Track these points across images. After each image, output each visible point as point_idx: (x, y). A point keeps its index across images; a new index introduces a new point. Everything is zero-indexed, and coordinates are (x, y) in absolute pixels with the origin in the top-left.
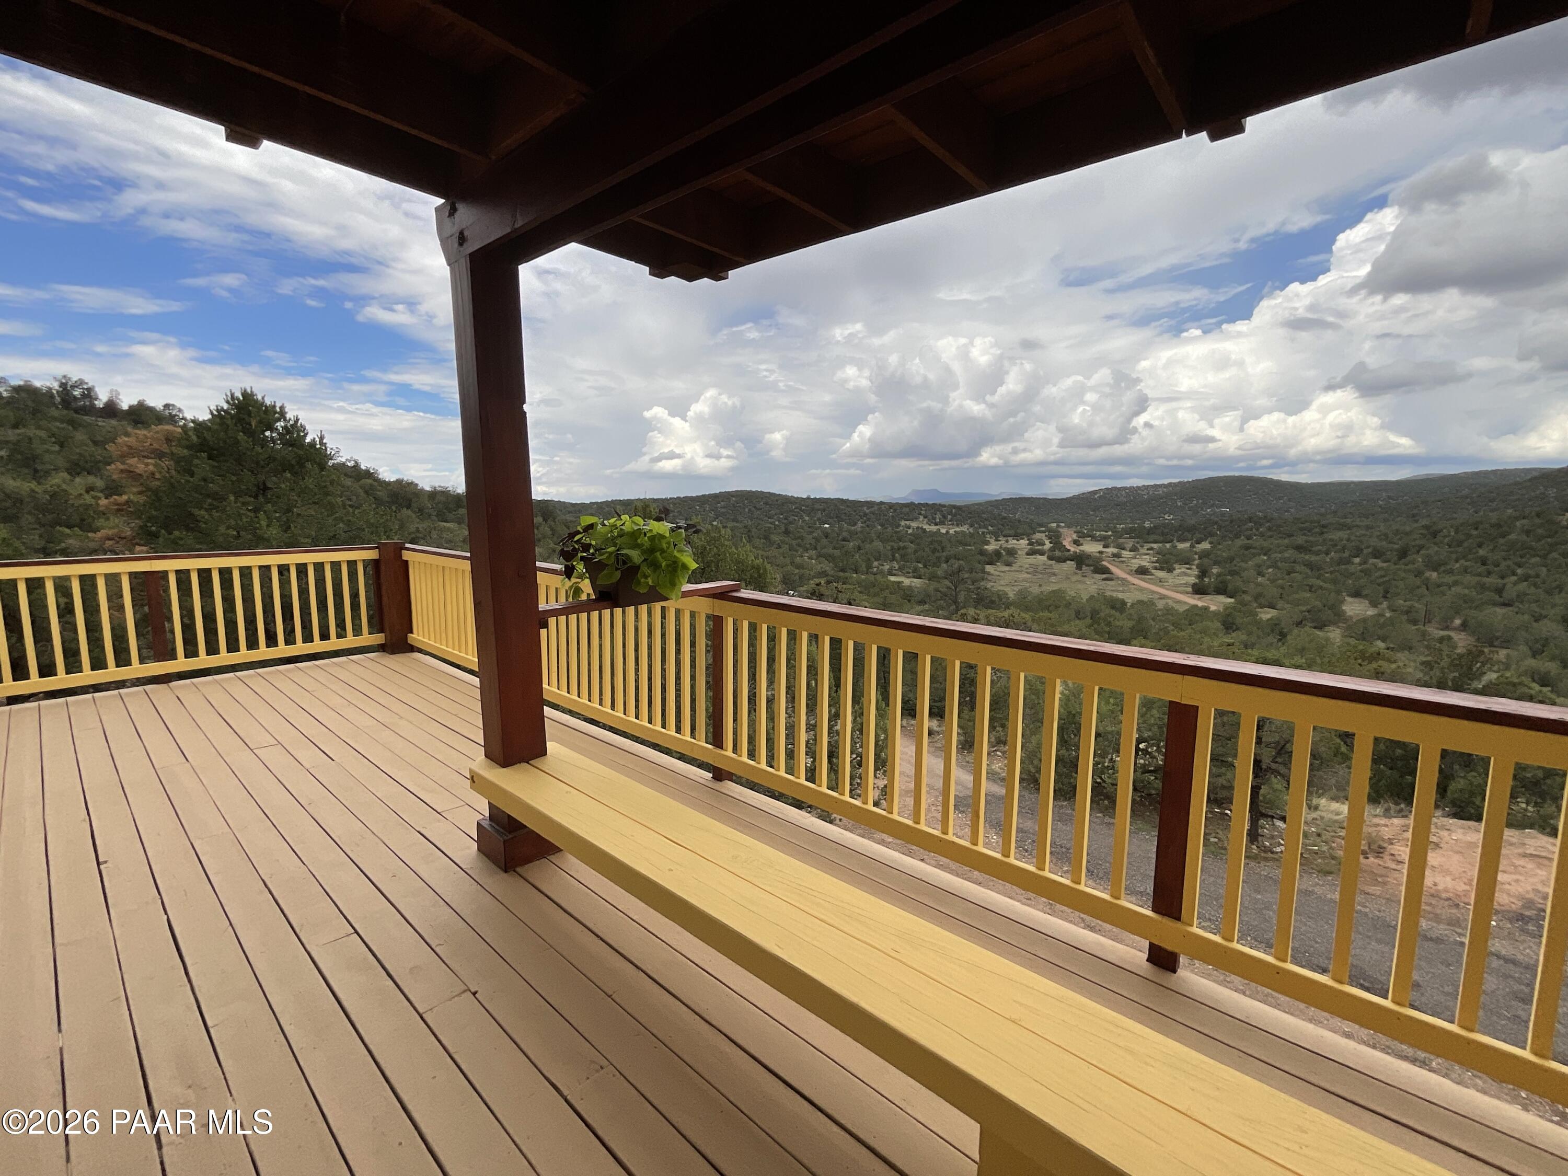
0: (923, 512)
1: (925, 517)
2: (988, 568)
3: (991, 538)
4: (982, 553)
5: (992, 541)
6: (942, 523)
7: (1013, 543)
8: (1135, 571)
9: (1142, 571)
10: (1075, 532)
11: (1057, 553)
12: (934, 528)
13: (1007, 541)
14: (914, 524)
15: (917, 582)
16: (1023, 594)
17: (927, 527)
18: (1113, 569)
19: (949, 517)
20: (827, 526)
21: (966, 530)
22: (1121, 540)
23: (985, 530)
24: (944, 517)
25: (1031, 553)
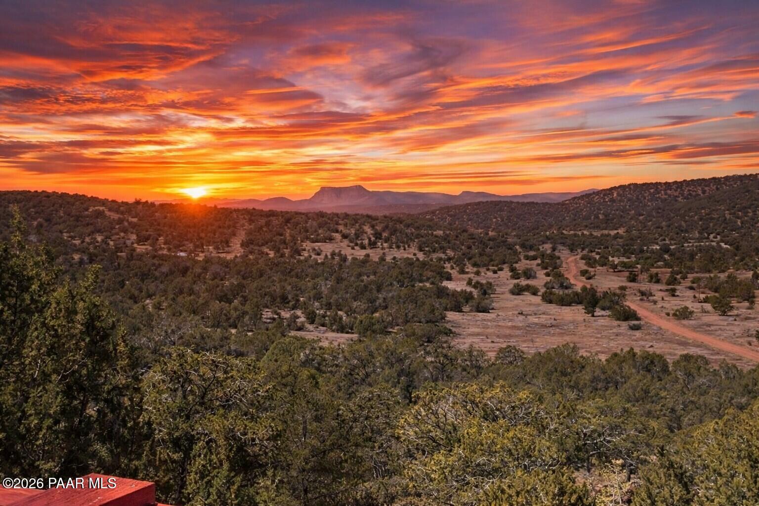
0: (340, 227)
1: (344, 236)
2: (451, 316)
3: (452, 268)
4: (442, 293)
5: (454, 273)
6: (372, 245)
7: (487, 276)
8: (675, 315)
9: (683, 314)
10: (582, 258)
11: (558, 291)
12: (360, 254)
13: (478, 273)
14: (327, 248)
15: (342, 339)
16: (509, 354)
17: (348, 252)
18: (641, 312)
19: (383, 235)
20: (182, 254)
21: (411, 256)
22: (654, 271)
23: (443, 256)
24: (376, 235)
25: (518, 291)
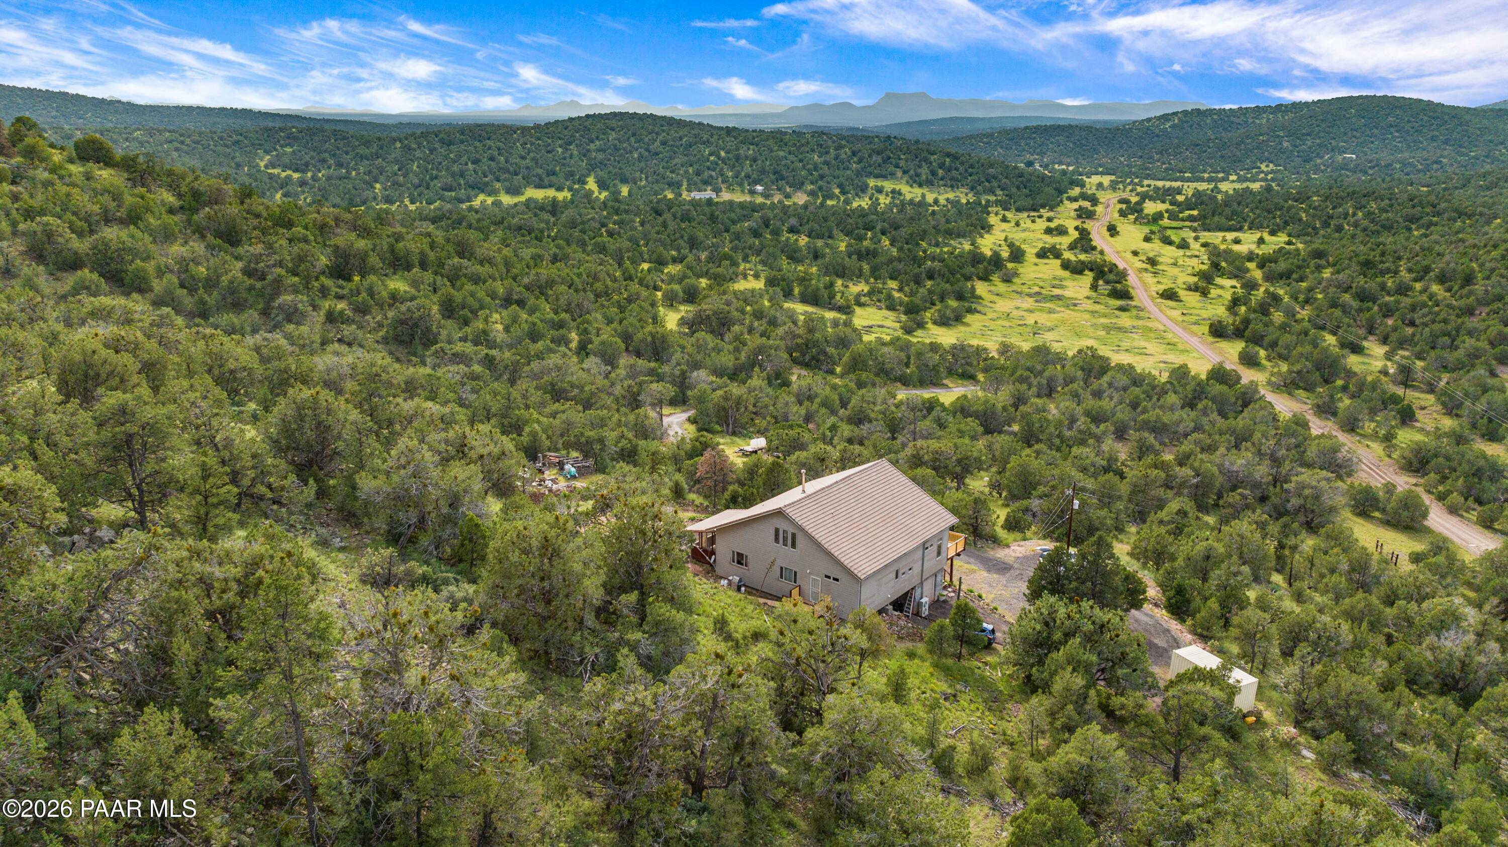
0: (902, 163)
1: (905, 172)
3: (995, 217)
6: (929, 183)
7: (1024, 228)
12: (917, 194)
13: (1017, 225)
17: (906, 192)
19: (941, 172)
24: (934, 173)
